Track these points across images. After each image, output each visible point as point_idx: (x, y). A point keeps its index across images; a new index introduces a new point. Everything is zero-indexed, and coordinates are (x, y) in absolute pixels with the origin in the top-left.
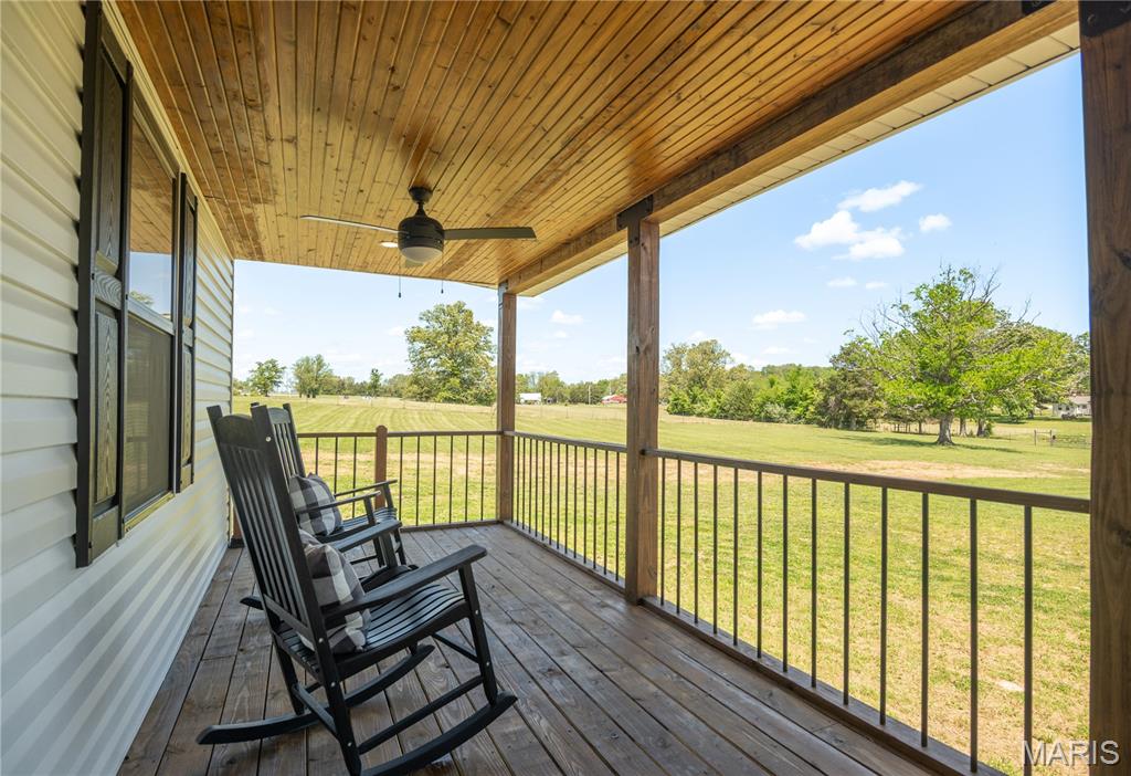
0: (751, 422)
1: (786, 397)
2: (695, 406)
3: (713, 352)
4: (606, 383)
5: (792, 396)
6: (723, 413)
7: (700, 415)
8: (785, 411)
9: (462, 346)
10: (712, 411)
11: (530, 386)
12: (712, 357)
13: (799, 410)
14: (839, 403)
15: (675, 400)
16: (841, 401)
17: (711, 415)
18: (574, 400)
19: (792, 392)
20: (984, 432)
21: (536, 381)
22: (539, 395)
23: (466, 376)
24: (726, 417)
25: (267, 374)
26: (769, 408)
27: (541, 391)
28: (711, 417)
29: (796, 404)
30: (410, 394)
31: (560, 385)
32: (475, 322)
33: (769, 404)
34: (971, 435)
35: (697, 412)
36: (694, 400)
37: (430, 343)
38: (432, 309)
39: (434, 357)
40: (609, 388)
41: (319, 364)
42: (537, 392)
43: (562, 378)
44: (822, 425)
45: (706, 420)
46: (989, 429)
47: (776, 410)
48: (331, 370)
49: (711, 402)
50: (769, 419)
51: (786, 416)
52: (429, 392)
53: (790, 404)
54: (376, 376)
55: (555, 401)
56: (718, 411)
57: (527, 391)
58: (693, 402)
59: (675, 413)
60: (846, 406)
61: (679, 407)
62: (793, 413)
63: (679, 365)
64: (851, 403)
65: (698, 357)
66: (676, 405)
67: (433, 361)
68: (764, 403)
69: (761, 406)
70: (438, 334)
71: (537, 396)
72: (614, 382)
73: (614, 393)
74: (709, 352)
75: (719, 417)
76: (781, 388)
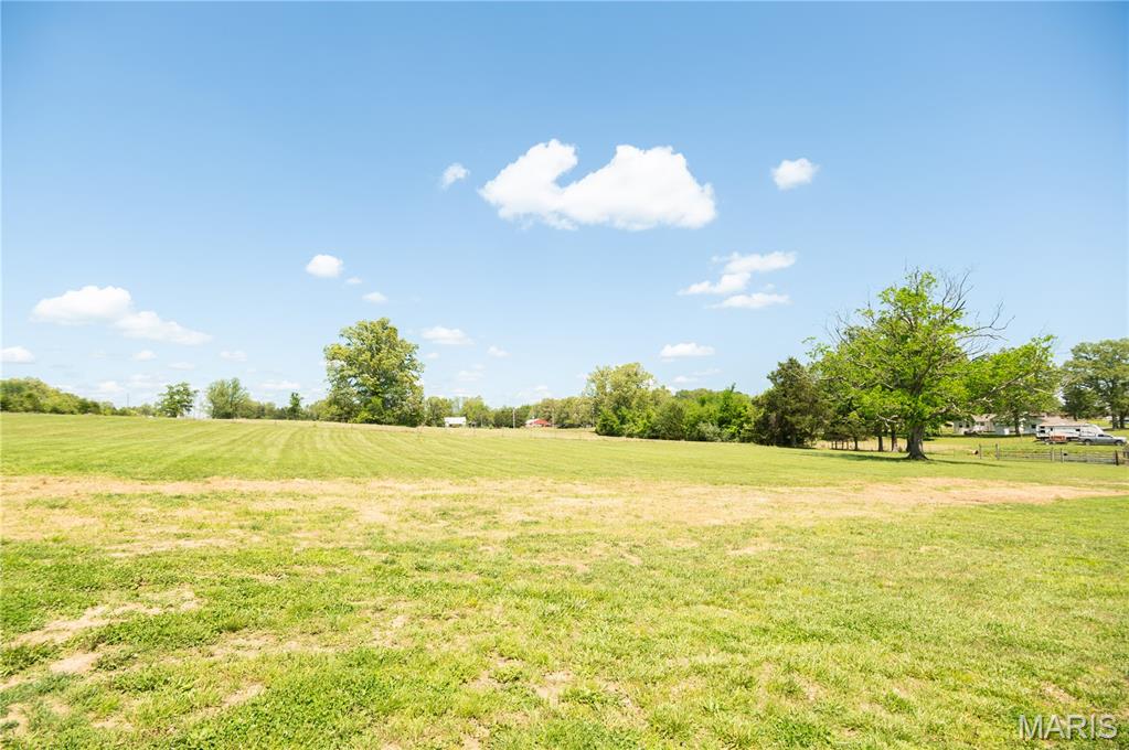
0: (683, 442)
1: (719, 415)
2: (624, 426)
3: (636, 375)
4: (528, 407)
5: (726, 414)
6: (654, 434)
7: (630, 436)
8: (718, 430)
9: (386, 364)
10: (642, 431)
11: (455, 411)
12: (635, 379)
13: (733, 429)
14: (780, 419)
15: (604, 420)
16: (782, 418)
17: (640, 435)
18: (498, 425)
19: (725, 411)
21: (461, 405)
22: (464, 419)
23: (388, 396)
24: (657, 438)
25: (177, 398)
26: (702, 427)
27: (465, 415)
28: (641, 437)
29: (729, 422)
30: (329, 416)
31: (484, 409)
32: (399, 338)
33: (701, 424)
35: (627, 432)
36: (623, 420)
37: (350, 361)
38: (354, 326)
39: (355, 377)
40: (532, 413)
41: (235, 387)
42: (461, 416)
43: (486, 403)
44: (761, 442)
45: (636, 440)
47: (708, 428)
48: (248, 394)
49: (640, 422)
50: (702, 438)
51: (719, 435)
52: (349, 413)
53: (723, 422)
54: (296, 400)
55: (479, 425)
56: (649, 431)
57: (451, 415)
58: (621, 423)
59: (604, 435)
60: (787, 422)
61: (608, 428)
62: (727, 431)
63: (604, 387)
64: (794, 420)
65: (622, 380)
66: (605, 425)
67: (354, 381)
68: (696, 423)
69: (693, 426)
70: (360, 352)
71: (463, 420)
72: (537, 407)
73: (536, 417)
74: (632, 375)
75: (650, 437)
76: (713, 408)
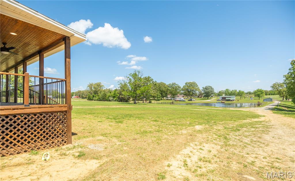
0: (106, 101)
6: (100, 100)
7: (95, 100)
10: (97, 99)
12: (100, 86)
13: (116, 98)
15: (89, 97)
19: (114, 94)
20: (150, 102)
24: (100, 101)
26: (110, 98)
28: (97, 101)
34: (148, 103)
40: (74, 94)
45: (96, 101)
46: (151, 101)
47: (111, 98)
49: (97, 97)
50: (110, 101)
53: (114, 97)
56: (99, 99)
58: (93, 97)
59: (89, 100)
62: (114, 99)
63: (91, 88)
65: (96, 86)
69: (108, 98)
72: (76, 92)
73: (75, 96)
74: (99, 85)
75: (99, 101)
76: (112, 94)
